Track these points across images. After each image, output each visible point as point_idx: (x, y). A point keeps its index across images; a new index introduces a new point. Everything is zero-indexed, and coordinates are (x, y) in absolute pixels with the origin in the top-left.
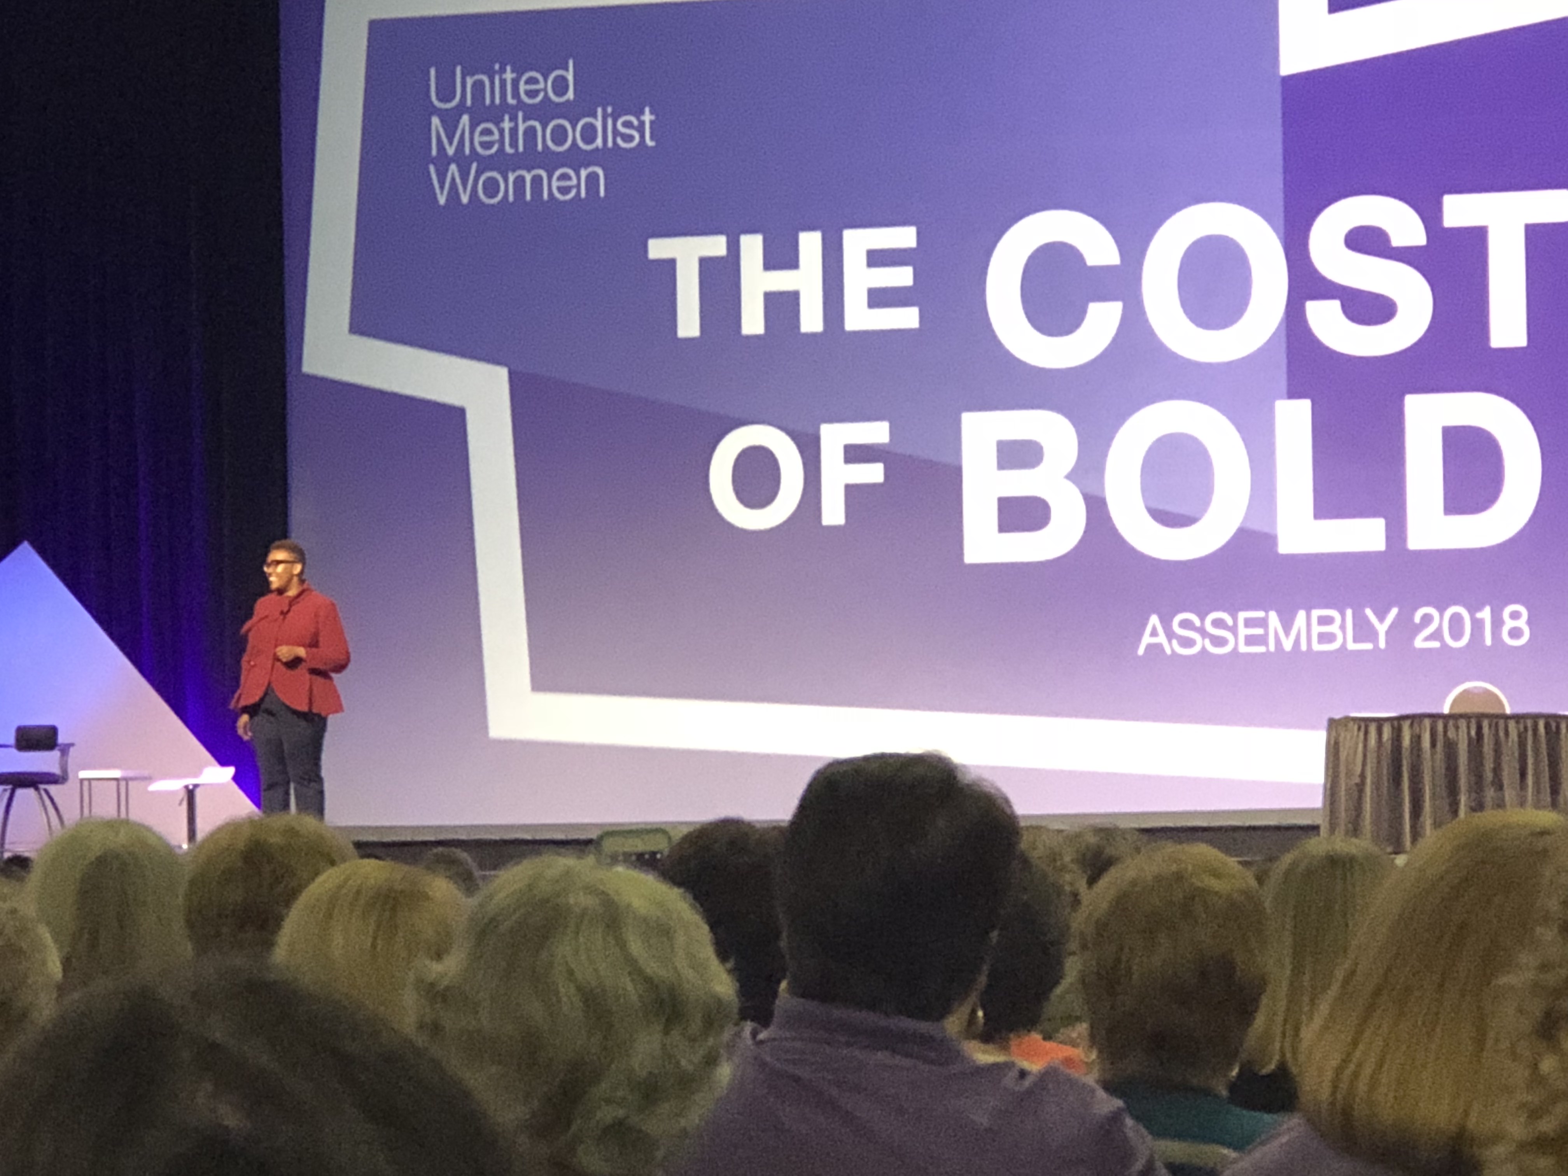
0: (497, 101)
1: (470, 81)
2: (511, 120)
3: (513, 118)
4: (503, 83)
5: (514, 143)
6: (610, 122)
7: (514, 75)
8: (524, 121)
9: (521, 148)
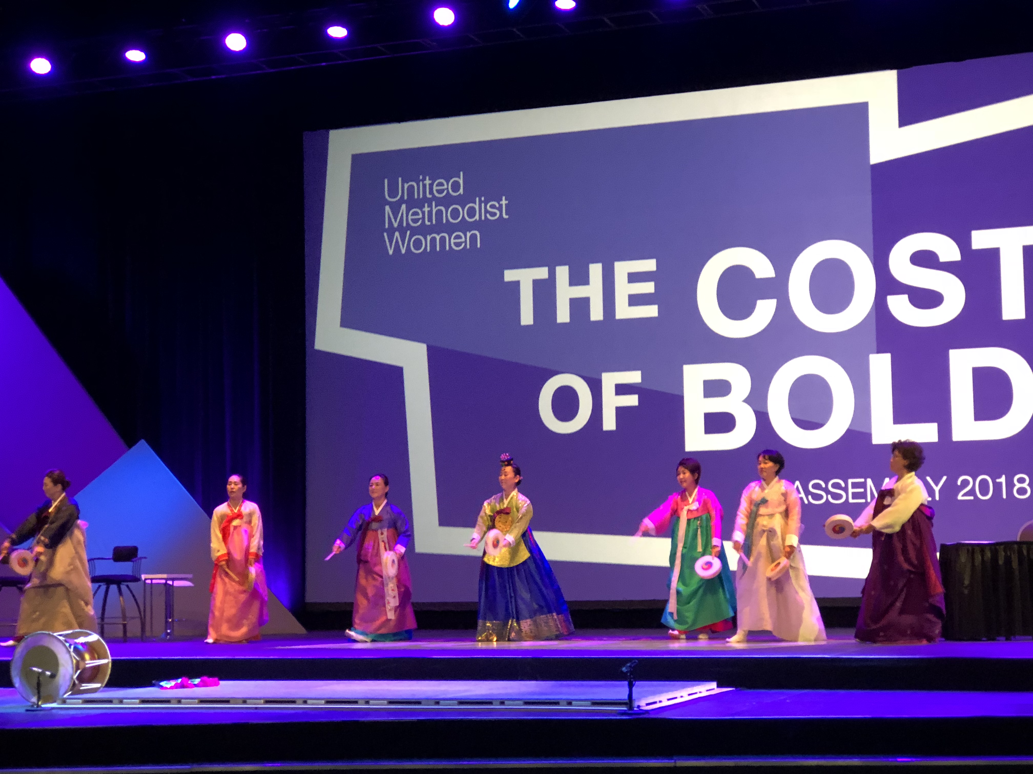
0: (421, 196)
1: (406, 186)
2: (428, 207)
3: (430, 206)
4: (424, 186)
5: (430, 219)
6: (483, 205)
7: (430, 182)
8: (436, 207)
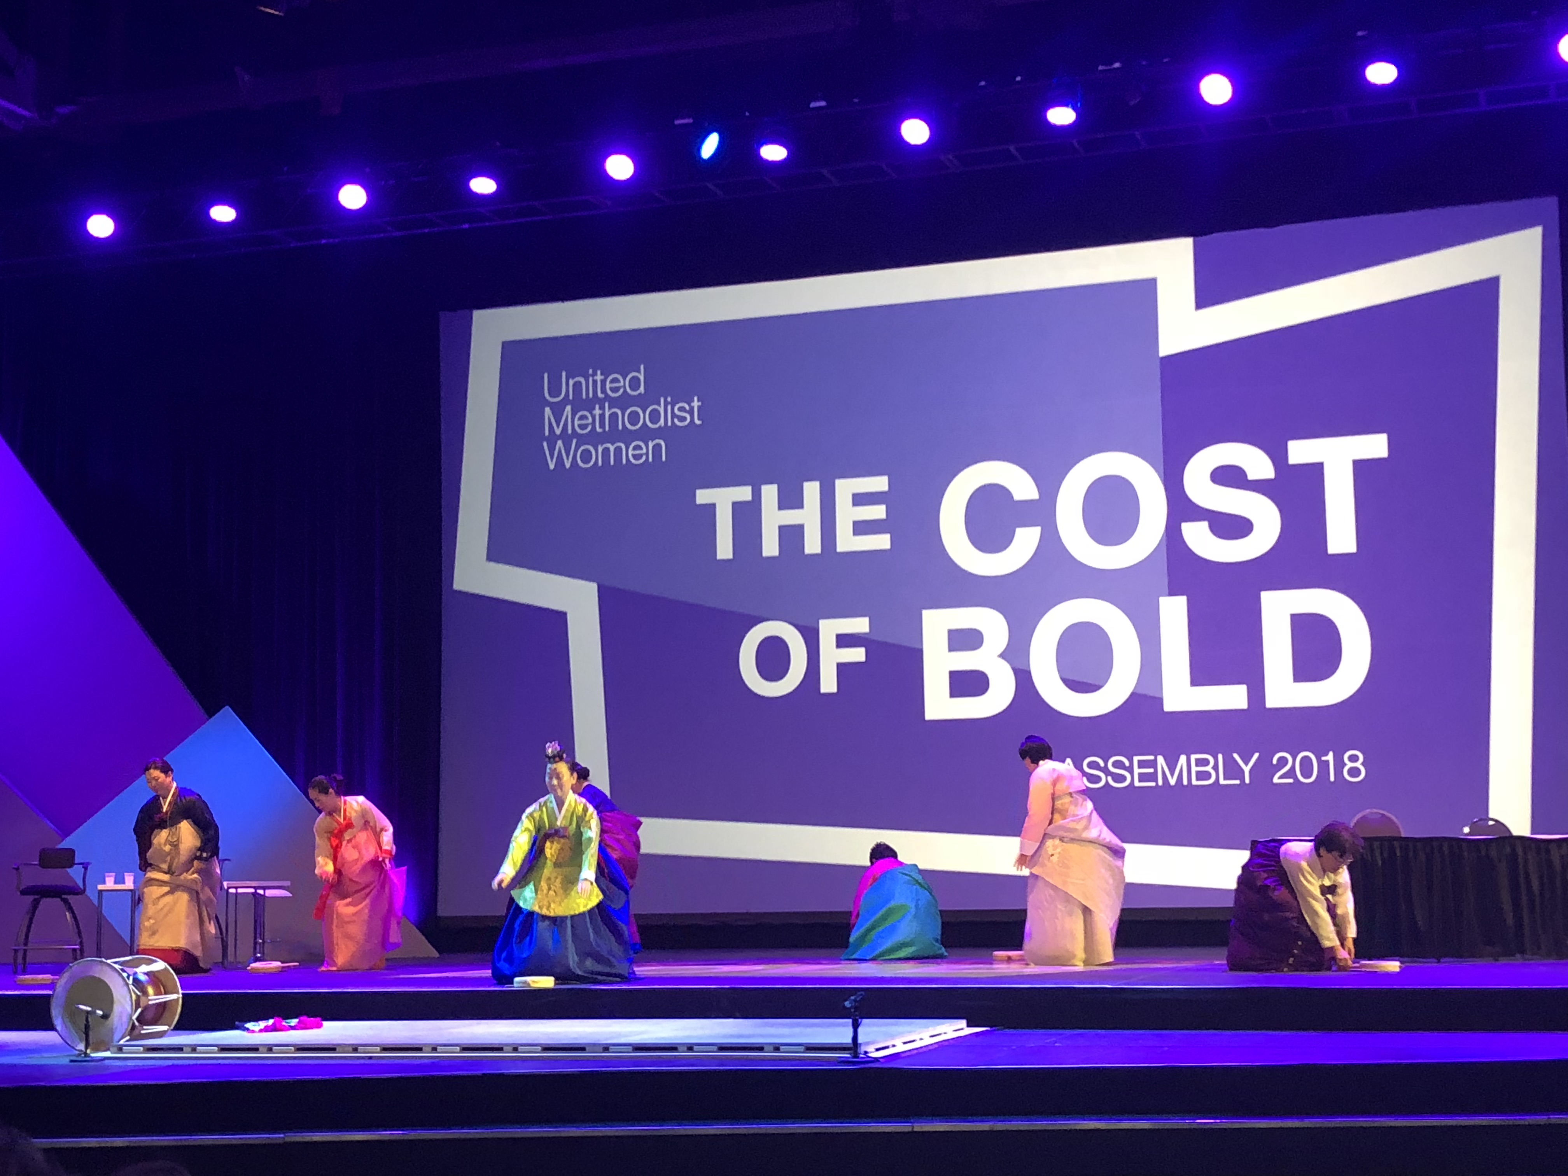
1: (571, 382)
2: (600, 408)
3: (602, 408)
4: (595, 382)
5: (602, 425)
6: (669, 407)
7: (603, 377)
8: (610, 408)
9: (607, 428)
